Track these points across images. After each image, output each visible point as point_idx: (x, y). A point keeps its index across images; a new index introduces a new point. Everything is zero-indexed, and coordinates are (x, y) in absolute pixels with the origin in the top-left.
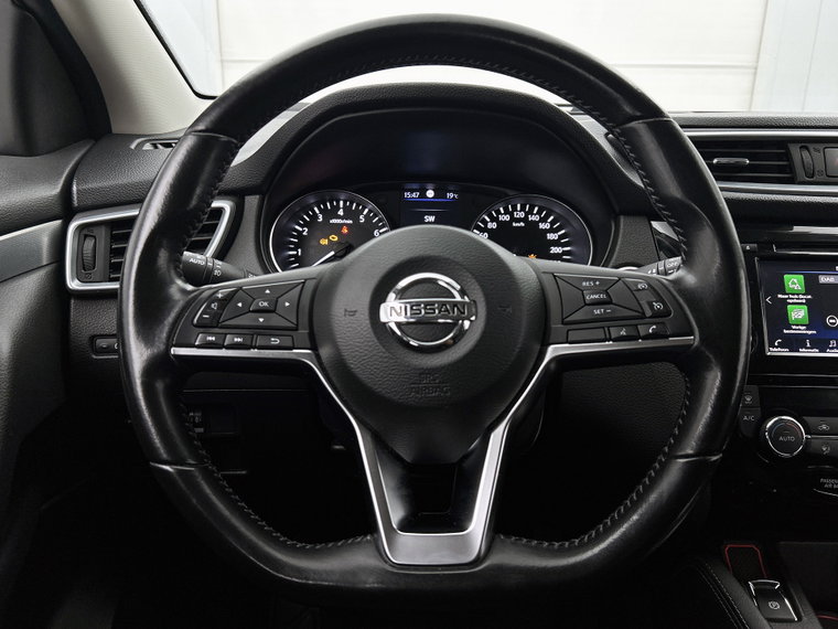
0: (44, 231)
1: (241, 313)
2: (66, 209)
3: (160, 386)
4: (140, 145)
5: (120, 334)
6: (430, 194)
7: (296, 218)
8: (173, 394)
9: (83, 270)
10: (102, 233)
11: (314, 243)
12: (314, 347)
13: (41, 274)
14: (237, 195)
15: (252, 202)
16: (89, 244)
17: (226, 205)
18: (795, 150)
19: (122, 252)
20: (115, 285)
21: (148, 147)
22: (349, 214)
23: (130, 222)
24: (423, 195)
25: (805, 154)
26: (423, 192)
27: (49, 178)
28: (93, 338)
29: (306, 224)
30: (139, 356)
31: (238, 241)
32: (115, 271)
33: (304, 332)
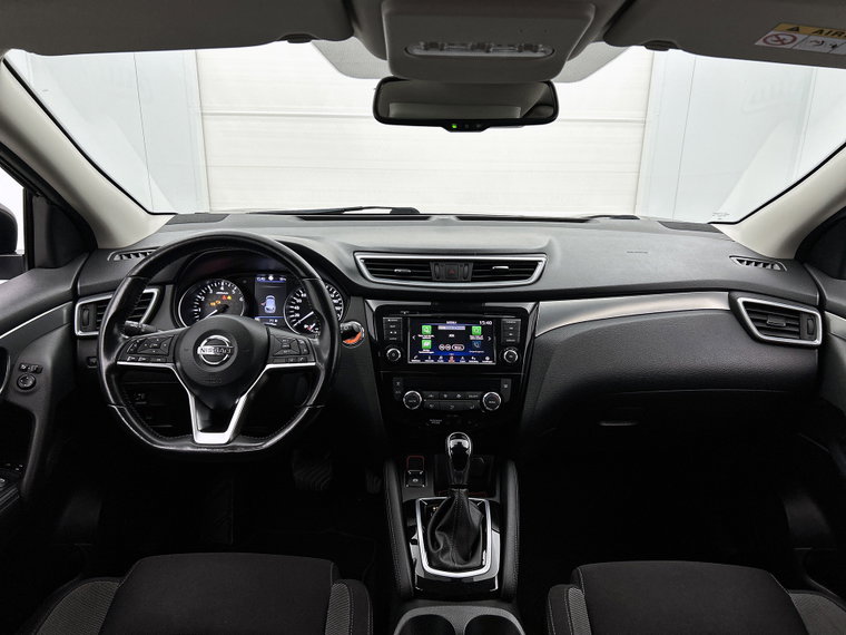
0: (64, 308)
1: (146, 348)
2: (74, 296)
3: (113, 376)
4: (113, 256)
5: (98, 357)
6: (271, 278)
7: (198, 291)
8: (118, 380)
9: (83, 326)
10: (92, 308)
11: (207, 305)
12: (175, 362)
13: (64, 328)
14: (161, 285)
15: (169, 288)
16: (86, 313)
17: (155, 291)
18: (432, 265)
19: (101, 317)
20: (97, 333)
21: (117, 258)
22: (226, 289)
23: (107, 301)
24: (267, 279)
25: (437, 268)
26: (267, 277)
27: (66, 281)
28: (89, 358)
29: (203, 295)
30: (105, 364)
31: (161, 311)
32: (97, 326)
33: (171, 356)
